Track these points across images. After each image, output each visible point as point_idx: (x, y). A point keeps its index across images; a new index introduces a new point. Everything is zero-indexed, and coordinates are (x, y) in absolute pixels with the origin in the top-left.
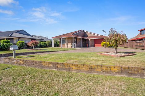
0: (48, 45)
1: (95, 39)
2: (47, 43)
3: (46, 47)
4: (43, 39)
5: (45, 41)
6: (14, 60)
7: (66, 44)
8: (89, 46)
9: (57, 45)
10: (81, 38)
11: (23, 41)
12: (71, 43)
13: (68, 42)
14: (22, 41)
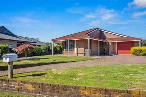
0: (43, 51)
1: (117, 42)
2: (42, 48)
3: (40, 55)
4: (35, 43)
5: (39, 46)
6: (14, 83)
7: (75, 49)
8: (109, 53)
9: (58, 51)
10: (99, 40)
11: (7, 46)
12: (83, 49)
13: (79, 47)
14: (4, 45)
